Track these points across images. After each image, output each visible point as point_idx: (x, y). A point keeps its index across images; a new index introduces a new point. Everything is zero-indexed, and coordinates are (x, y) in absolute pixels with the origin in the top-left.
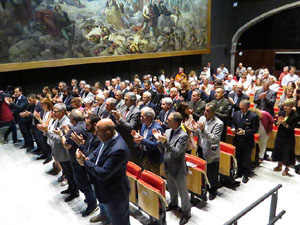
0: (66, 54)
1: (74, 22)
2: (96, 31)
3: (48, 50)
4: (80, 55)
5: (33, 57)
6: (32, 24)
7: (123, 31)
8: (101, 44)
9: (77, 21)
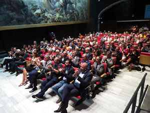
0: (24, 23)
1: (27, 6)
2: (38, 11)
3: (15, 20)
4: (31, 23)
5: (7, 24)
6: (5, 6)
7: (51, 11)
8: (41, 18)
9: (29, 6)
